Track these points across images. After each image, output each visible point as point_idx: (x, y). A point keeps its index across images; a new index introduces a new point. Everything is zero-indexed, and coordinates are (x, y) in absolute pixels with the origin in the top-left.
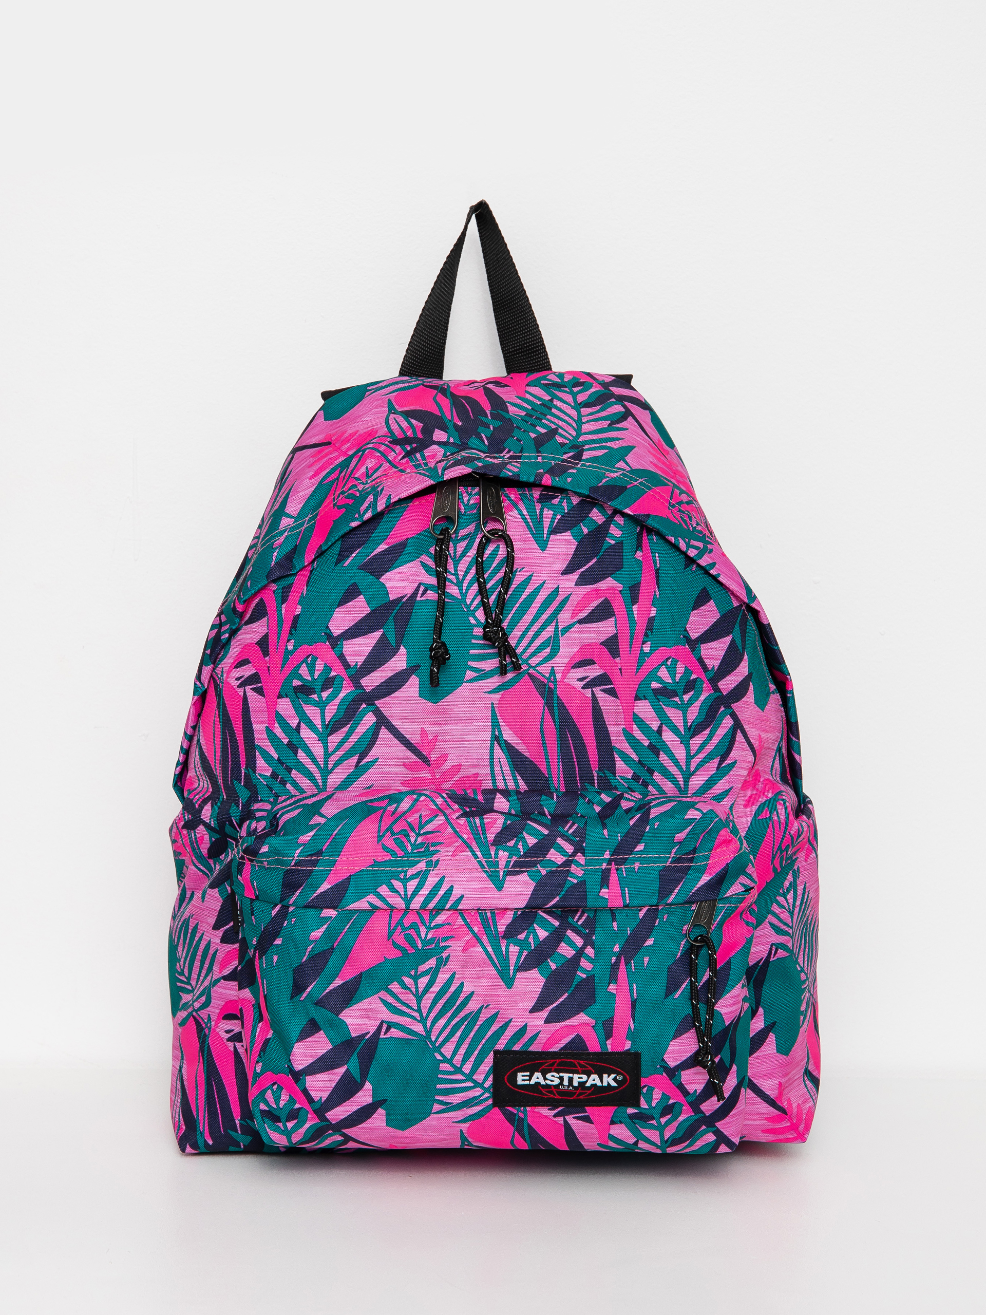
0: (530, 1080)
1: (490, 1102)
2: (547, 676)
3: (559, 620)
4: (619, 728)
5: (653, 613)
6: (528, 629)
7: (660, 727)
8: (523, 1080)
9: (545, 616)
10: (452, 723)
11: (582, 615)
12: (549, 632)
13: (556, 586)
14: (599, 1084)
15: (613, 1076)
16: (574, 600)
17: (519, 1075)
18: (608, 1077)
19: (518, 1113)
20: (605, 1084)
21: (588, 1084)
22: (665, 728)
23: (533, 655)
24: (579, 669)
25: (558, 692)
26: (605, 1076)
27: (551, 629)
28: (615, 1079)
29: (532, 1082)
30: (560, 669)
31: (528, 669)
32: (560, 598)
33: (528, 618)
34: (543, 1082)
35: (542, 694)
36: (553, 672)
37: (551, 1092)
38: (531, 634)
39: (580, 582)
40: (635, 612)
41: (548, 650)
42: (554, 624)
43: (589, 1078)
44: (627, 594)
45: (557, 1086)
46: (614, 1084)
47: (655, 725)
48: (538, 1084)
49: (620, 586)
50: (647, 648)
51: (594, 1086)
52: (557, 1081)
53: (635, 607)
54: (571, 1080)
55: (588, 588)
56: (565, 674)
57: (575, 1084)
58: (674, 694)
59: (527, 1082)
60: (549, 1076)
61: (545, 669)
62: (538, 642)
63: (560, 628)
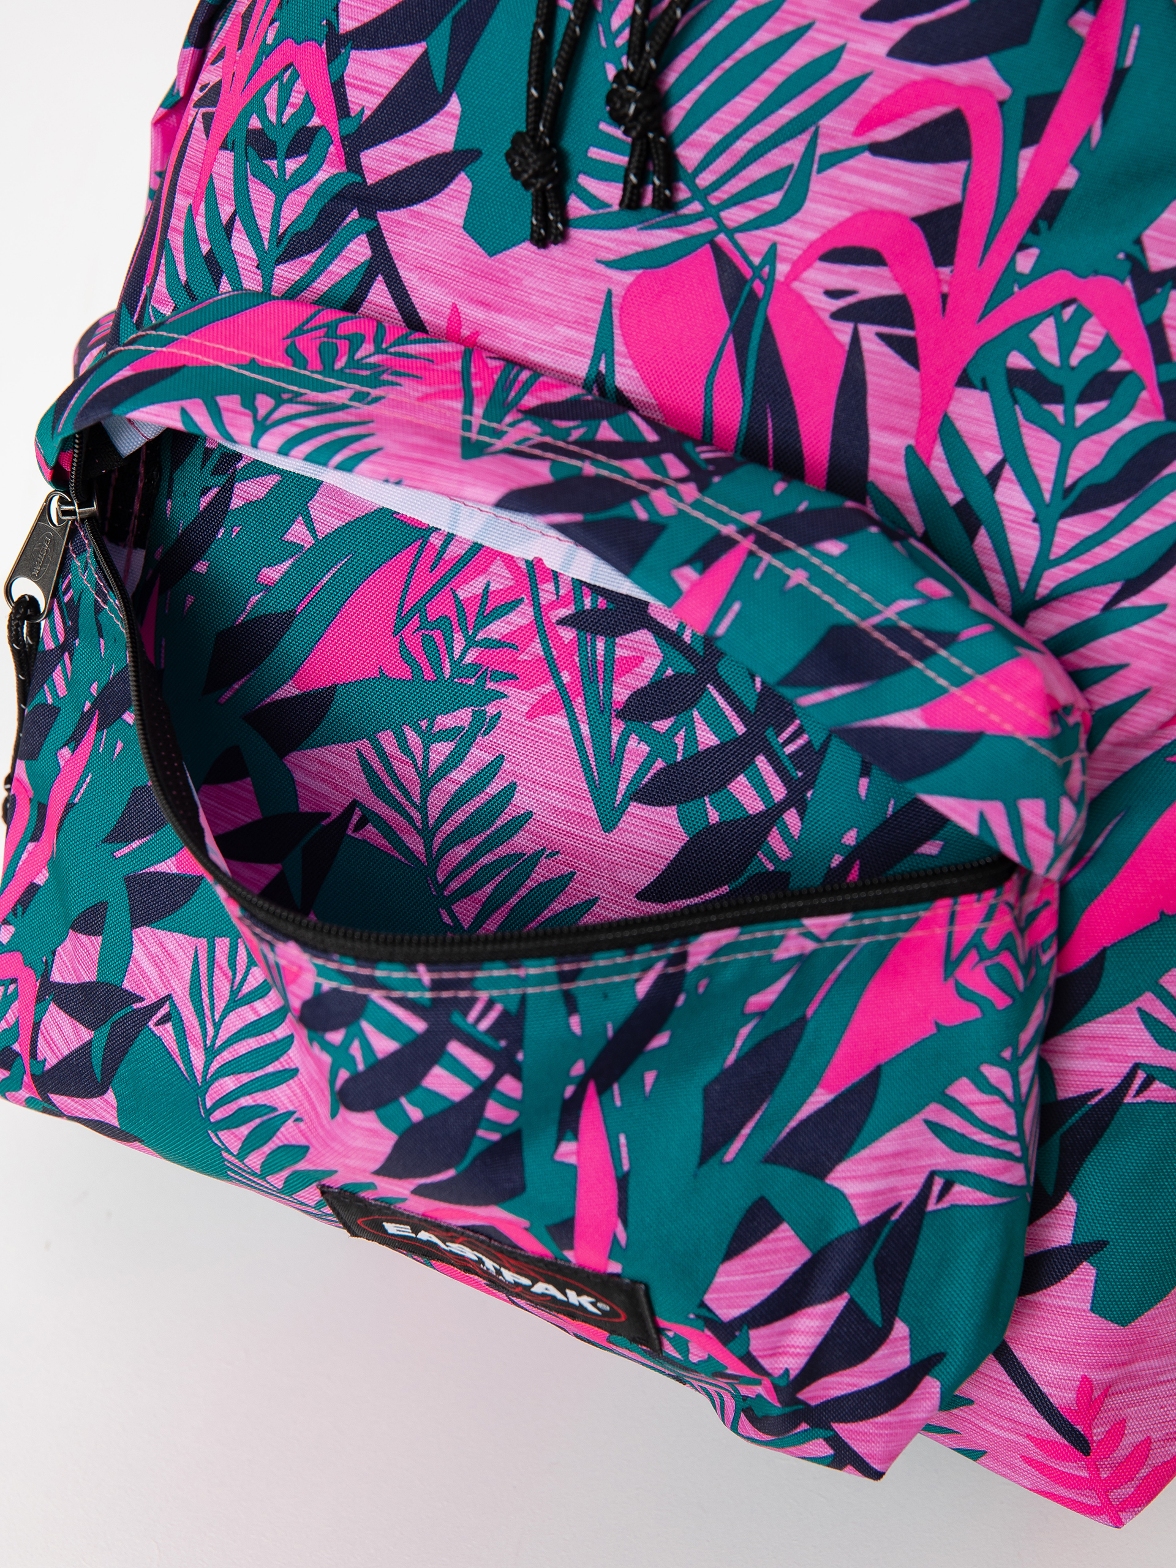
2: (756, 260)
3: (822, 131)
4: (899, 443)
5: (1068, 179)
6: (738, 133)
7: (998, 470)
9: (787, 113)
10: (514, 314)
11: (886, 133)
12: (790, 153)
13: (839, 42)
16: (873, 92)
22: (1008, 472)
23: (736, 200)
24: (836, 267)
25: (771, 309)
27: (797, 146)
30: (791, 251)
31: (718, 232)
32: (838, 77)
33: (744, 104)
35: (731, 303)
36: (772, 255)
38: (742, 146)
39: (901, 51)
40: (1023, 167)
41: (774, 199)
42: (806, 137)
44: (1017, 114)
47: (987, 460)
49: (1003, 90)
50: (1025, 263)
53: (1028, 153)
55: (919, 71)
56: (800, 266)
58: (1055, 394)
61: (755, 243)
62: (756, 171)
63: (820, 150)
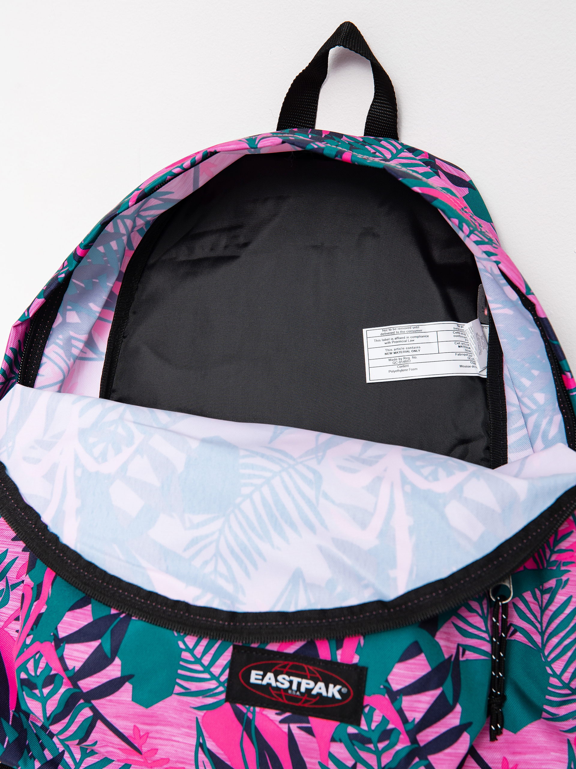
0: (262, 680)
1: (223, 696)
8: (256, 679)
14: (324, 694)
15: (338, 687)
17: (254, 673)
18: (334, 686)
19: (247, 713)
20: (330, 695)
21: (314, 692)
26: (331, 686)
28: (340, 691)
29: (265, 682)
34: (274, 684)
37: (280, 695)
43: (316, 684)
45: (286, 690)
46: (338, 696)
48: (269, 685)
51: (319, 695)
52: (286, 685)
54: (299, 684)
57: (303, 690)
59: (259, 682)
60: (280, 678)
